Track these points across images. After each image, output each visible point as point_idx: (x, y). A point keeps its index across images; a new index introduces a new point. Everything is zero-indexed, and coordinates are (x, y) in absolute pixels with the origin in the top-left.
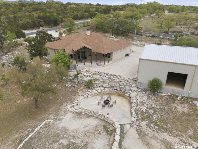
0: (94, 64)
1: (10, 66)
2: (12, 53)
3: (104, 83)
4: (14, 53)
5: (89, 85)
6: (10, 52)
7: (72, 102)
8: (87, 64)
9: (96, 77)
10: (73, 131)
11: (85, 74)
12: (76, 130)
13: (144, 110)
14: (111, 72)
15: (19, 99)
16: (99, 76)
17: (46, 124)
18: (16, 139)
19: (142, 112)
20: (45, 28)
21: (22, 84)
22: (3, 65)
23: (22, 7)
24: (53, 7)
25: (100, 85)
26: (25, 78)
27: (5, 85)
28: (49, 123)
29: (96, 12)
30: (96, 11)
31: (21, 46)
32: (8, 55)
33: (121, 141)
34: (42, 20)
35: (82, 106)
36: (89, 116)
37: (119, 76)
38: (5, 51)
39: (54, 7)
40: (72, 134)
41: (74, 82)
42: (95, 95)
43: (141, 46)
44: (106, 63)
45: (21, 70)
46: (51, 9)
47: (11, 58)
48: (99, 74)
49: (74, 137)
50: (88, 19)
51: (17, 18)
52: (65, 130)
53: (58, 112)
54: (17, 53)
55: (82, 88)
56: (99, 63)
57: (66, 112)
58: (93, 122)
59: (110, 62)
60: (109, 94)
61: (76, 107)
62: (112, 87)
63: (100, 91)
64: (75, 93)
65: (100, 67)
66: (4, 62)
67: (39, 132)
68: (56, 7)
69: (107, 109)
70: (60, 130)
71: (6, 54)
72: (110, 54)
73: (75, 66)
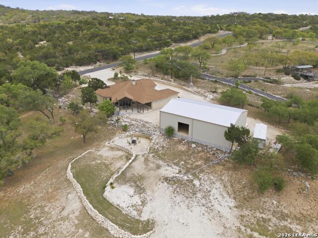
0: (135, 111)
1: (65, 109)
2: (67, 96)
3: (137, 127)
4: (69, 97)
5: (125, 129)
6: (65, 94)
7: (110, 140)
8: (129, 111)
9: (133, 122)
10: (105, 157)
11: (125, 120)
12: (107, 156)
13: (156, 148)
14: (146, 119)
15: (72, 136)
16: (135, 122)
17: (89, 152)
18: (71, 159)
19: (154, 149)
20: (102, 63)
21: (75, 124)
22: (60, 107)
23: (79, 30)
24: (116, 32)
25: (133, 129)
26: (78, 120)
27: (62, 125)
28: (91, 152)
29: (169, 40)
30: (169, 38)
31: (76, 88)
32: (63, 98)
33: (132, 162)
34: (99, 54)
35: (116, 143)
36: (119, 150)
37: (151, 123)
38: (61, 92)
39: (118, 31)
40: (104, 158)
41: (115, 126)
42: (128, 136)
43: (194, 94)
44: (146, 111)
45: (75, 113)
46: (114, 34)
47: (67, 101)
48: (136, 120)
49: (105, 160)
50: (156, 50)
51: (72, 52)
52: (101, 156)
53: (98, 146)
54: (71, 96)
55: (120, 131)
56: (139, 110)
57: (104, 146)
58: (120, 153)
59: (149, 110)
60: (138, 137)
61: (111, 144)
62: (142, 131)
63: (132, 133)
64: (114, 134)
65: (140, 114)
66: (61, 104)
67: (84, 156)
68: (119, 32)
69: (132, 146)
70: (98, 156)
71: (62, 97)
72: (150, 103)
73: (119, 113)
